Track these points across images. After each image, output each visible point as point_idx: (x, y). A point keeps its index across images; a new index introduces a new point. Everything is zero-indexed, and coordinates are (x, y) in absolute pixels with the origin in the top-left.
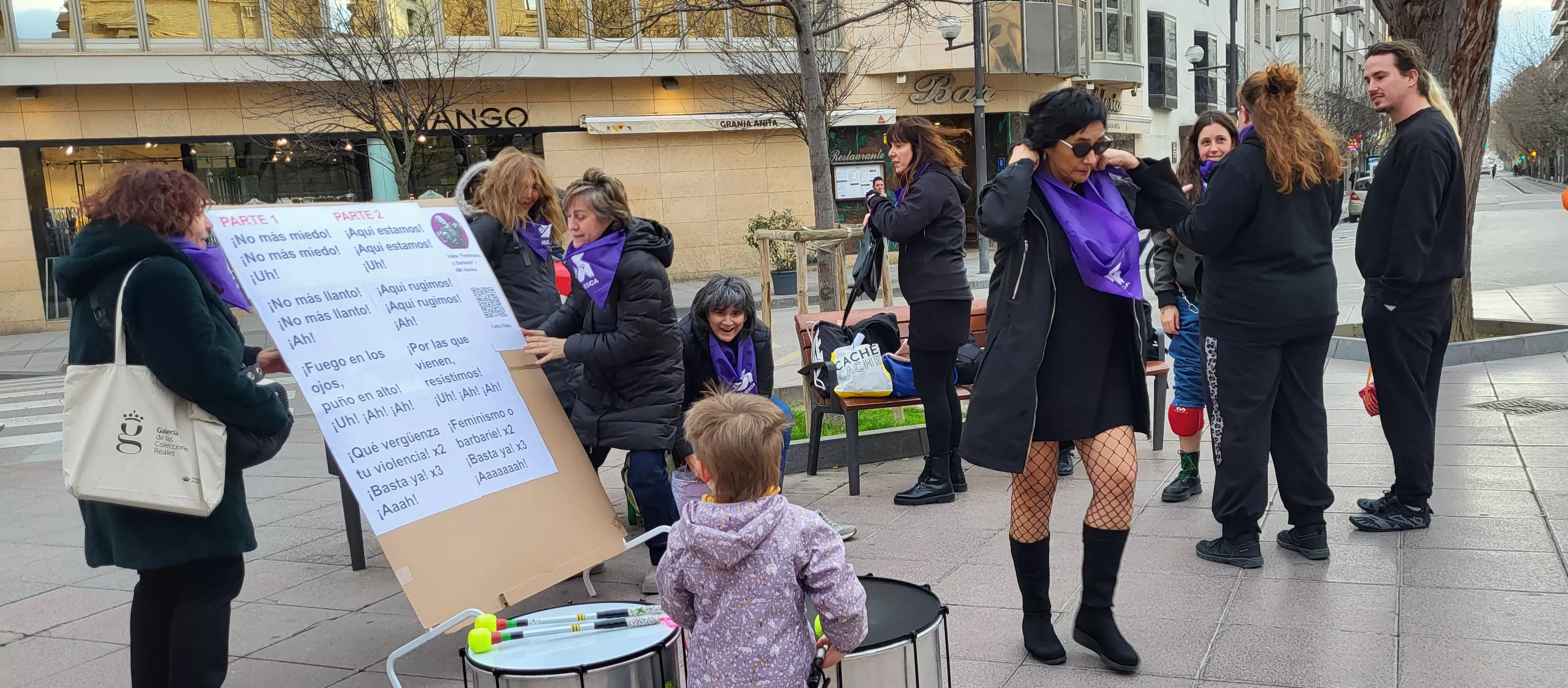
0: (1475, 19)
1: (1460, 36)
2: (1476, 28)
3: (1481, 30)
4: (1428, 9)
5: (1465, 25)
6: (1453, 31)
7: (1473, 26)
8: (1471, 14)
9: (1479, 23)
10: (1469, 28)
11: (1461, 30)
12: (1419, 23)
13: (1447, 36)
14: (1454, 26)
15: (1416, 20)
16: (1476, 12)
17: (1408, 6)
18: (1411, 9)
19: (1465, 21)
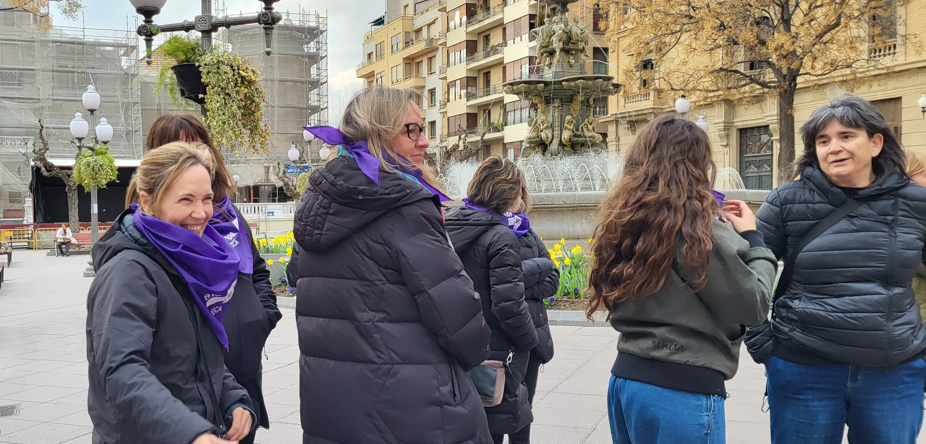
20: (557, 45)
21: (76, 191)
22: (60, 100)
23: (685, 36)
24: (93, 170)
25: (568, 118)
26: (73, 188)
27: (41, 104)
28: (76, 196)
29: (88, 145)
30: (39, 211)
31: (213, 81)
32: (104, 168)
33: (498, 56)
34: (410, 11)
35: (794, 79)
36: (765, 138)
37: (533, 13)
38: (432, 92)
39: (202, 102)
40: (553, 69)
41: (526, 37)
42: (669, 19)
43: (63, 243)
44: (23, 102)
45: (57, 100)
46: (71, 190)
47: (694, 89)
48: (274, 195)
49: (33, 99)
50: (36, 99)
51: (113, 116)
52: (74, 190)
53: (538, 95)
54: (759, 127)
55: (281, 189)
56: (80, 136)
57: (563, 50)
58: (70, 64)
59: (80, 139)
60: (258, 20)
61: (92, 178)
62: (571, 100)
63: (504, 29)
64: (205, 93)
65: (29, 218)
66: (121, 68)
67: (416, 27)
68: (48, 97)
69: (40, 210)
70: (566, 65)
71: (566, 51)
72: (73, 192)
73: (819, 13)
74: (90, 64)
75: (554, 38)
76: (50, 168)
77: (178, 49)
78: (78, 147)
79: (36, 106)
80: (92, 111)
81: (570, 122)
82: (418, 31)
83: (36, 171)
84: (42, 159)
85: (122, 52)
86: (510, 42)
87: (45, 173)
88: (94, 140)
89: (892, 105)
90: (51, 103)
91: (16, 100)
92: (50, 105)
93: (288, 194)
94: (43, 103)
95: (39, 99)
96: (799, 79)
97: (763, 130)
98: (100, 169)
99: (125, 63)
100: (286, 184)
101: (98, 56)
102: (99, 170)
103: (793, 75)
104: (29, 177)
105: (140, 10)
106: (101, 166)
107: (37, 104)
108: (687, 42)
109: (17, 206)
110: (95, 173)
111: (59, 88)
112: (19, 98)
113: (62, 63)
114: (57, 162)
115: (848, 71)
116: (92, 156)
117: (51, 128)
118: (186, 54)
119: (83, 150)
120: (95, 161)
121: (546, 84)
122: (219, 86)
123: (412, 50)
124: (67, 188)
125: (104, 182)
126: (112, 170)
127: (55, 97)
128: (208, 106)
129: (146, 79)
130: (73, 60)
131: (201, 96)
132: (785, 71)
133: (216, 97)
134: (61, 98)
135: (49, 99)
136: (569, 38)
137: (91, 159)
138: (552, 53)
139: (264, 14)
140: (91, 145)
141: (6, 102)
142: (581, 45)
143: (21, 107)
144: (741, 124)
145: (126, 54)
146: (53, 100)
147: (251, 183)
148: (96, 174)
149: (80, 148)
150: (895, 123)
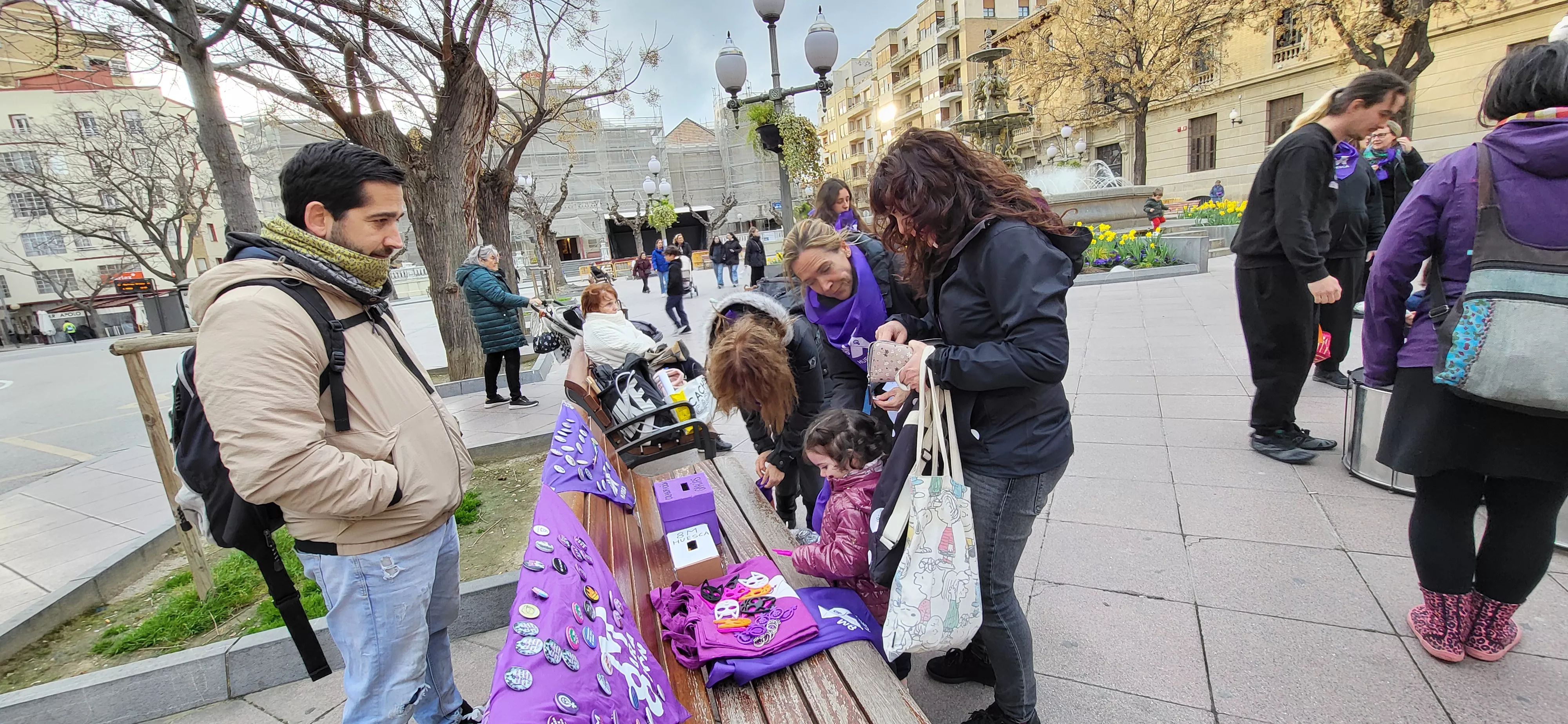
20: (987, 93)
22: (615, 172)
23: (1065, 80)
24: (661, 216)
25: (998, 146)
26: (639, 231)
28: (640, 237)
29: (655, 199)
30: (614, 251)
31: (788, 134)
32: (669, 214)
33: (919, 110)
34: (851, 81)
35: (1146, 105)
36: (1116, 153)
37: (942, 75)
38: (870, 141)
39: (779, 151)
40: (985, 110)
41: (938, 93)
42: (1056, 68)
45: (612, 172)
46: (637, 233)
47: (1073, 119)
48: (767, 225)
50: (598, 172)
53: (975, 131)
54: (1111, 145)
55: (772, 220)
57: (991, 96)
58: (618, 145)
59: (650, 195)
60: (816, 87)
61: (661, 222)
62: (999, 133)
63: (921, 89)
64: (783, 144)
65: (606, 255)
66: (653, 145)
67: (855, 95)
68: (605, 170)
70: (994, 107)
71: (993, 97)
72: (639, 233)
73: (1167, 52)
74: (632, 144)
75: (985, 89)
76: (620, 219)
77: (760, 114)
79: (599, 177)
80: (656, 174)
81: (999, 149)
82: (857, 97)
83: (610, 223)
84: (616, 214)
85: (652, 133)
86: (926, 99)
87: (618, 223)
89: (1210, 119)
90: (608, 174)
91: (585, 174)
92: (608, 176)
93: (778, 223)
95: (601, 172)
96: (1149, 105)
97: (1114, 148)
98: (667, 215)
99: (655, 141)
100: (776, 217)
101: (637, 137)
103: (1145, 101)
104: (603, 227)
105: (728, 90)
106: (667, 212)
108: (1068, 84)
109: (595, 249)
111: (613, 163)
113: (613, 145)
114: (626, 215)
115: (1186, 95)
118: (766, 118)
120: (662, 210)
121: (981, 122)
123: (854, 112)
124: (634, 232)
125: (670, 224)
126: (673, 215)
128: (784, 153)
129: (670, 151)
130: (620, 142)
131: (780, 146)
132: (1138, 100)
133: (790, 145)
134: (615, 170)
135: (607, 171)
136: (996, 87)
137: (659, 208)
138: (983, 99)
139: (820, 83)
140: (658, 198)
141: (578, 176)
142: (1005, 91)
144: (1098, 144)
145: (655, 134)
146: (610, 172)
147: (750, 220)
148: (663, 219)
149: (649, 202)
150: (1212, 133)
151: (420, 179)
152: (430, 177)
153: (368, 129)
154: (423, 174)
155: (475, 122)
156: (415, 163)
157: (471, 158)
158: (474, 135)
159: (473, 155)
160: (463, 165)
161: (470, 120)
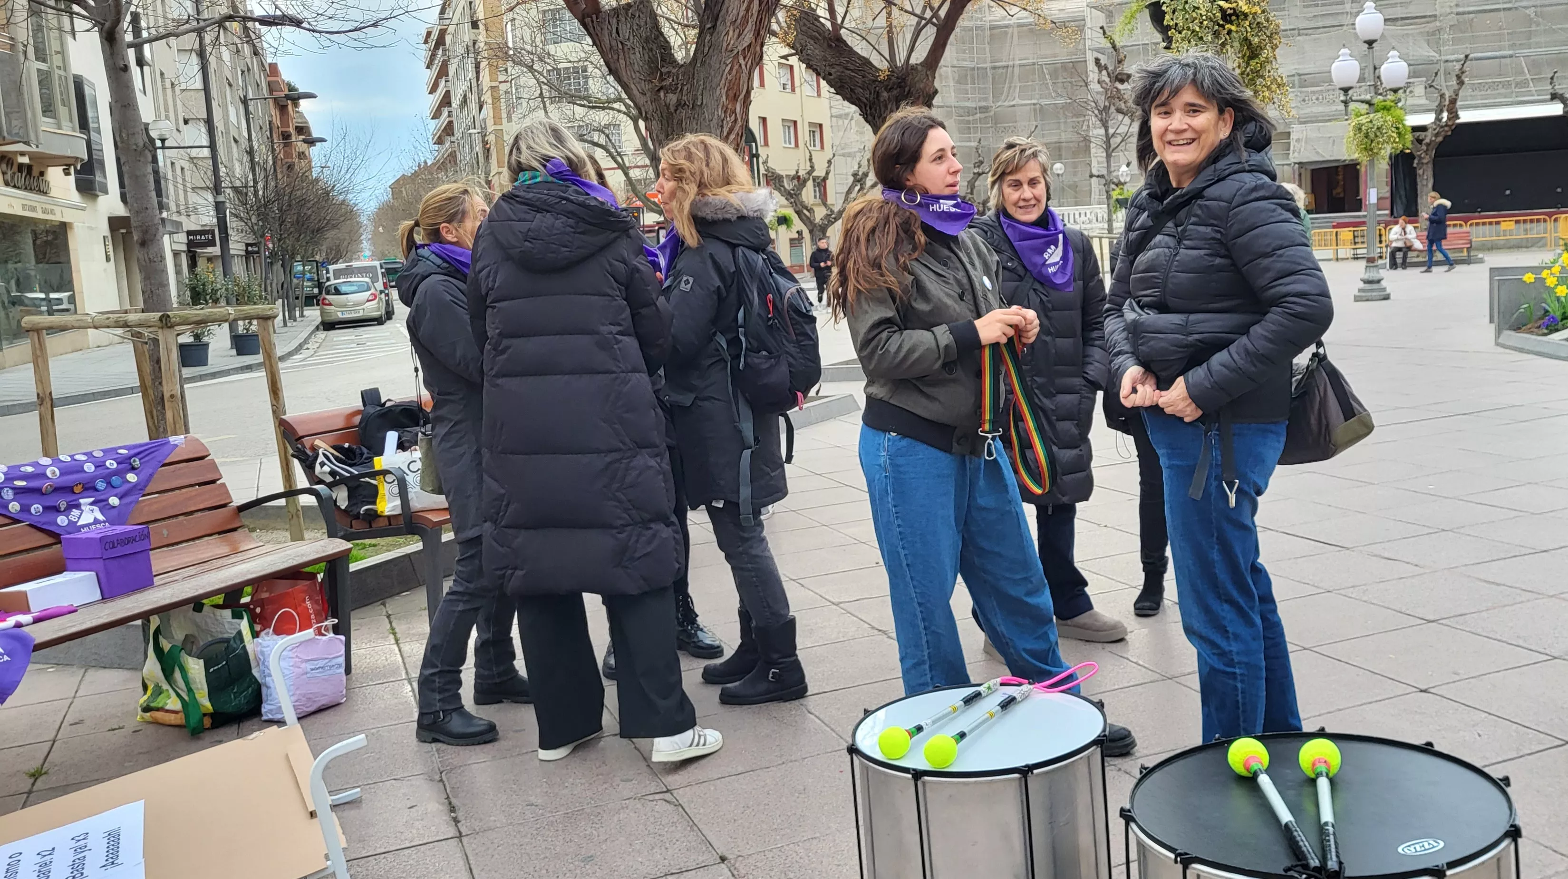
0: (734, 112)
1: (722, 126)
2: (736, 120)
3: (739, 123)
4: (685, 98)
5: (726, 116)
6: (715, 121)
7: (733, 118)
8: (730, 106)
9: (738, 116)
10: (730, 119)
11: (722, 121)
12: (676, 111)
13: (709, 125)
14: (716, 117)
15: (672, 109)
16: (735, 105)
17: (662, 94)
18: (665, 96)
19: (725, 112)
21: (1430, 166)
22: (1469, 13)
24: (1367, 136)
26: (1425, 161)
27: (1438, 24)
28: (1430, 173)
29: (1363, 97)
30: (1398, 199)
32: (1384, 131)
43: (1399, 249)
44: (1411, 24)
45: (1463, 13)
46: (1423, 163)
49: (1425, 17)
50: (1430, 16)
51: (1560, 29)
52: (1427, 163)
56: (1346, 85)
59: (1346, 90)
61: (1366, 149)
68: (1448, 10)
69: (1400, 198)
72: (1425, 167)
78: (1342, 101)
80: (1370, 43)
88: (1372, 88)
90: (1453, 19)
91: (1399, 23)
92: (1452, 23)
94: (1440, 21)
95: (1435, 16)
98: (1378, 134)
102: (1376, 136)
106: (1378, 128)
107: (1431, 25)
110: (1369, 142)
112: (1403, 19)
116: (1368, 113)
117: (1453, 61)
119: (1352, 106)
120: (1371, 121)
122: (1188, 29)
124: (1416, 161)
126: (1399, 134)
127: (1461, 10)
134: (1471, 9)
135: (1452, 13)
140: (1368, 97)
143: (1406, 32)
146: (1458, 14)
148: (1372, 141)
149: (1346, 103)
151: (667, 106)
152: (680, 105)
153: (606, 32)
154: (672, 98)
155: (742, 13)
156: (664, 83)
157: (734, 72)
158: (740, 35)
159: (736, 67)
160: (723, 81)
161: (735, 12)
